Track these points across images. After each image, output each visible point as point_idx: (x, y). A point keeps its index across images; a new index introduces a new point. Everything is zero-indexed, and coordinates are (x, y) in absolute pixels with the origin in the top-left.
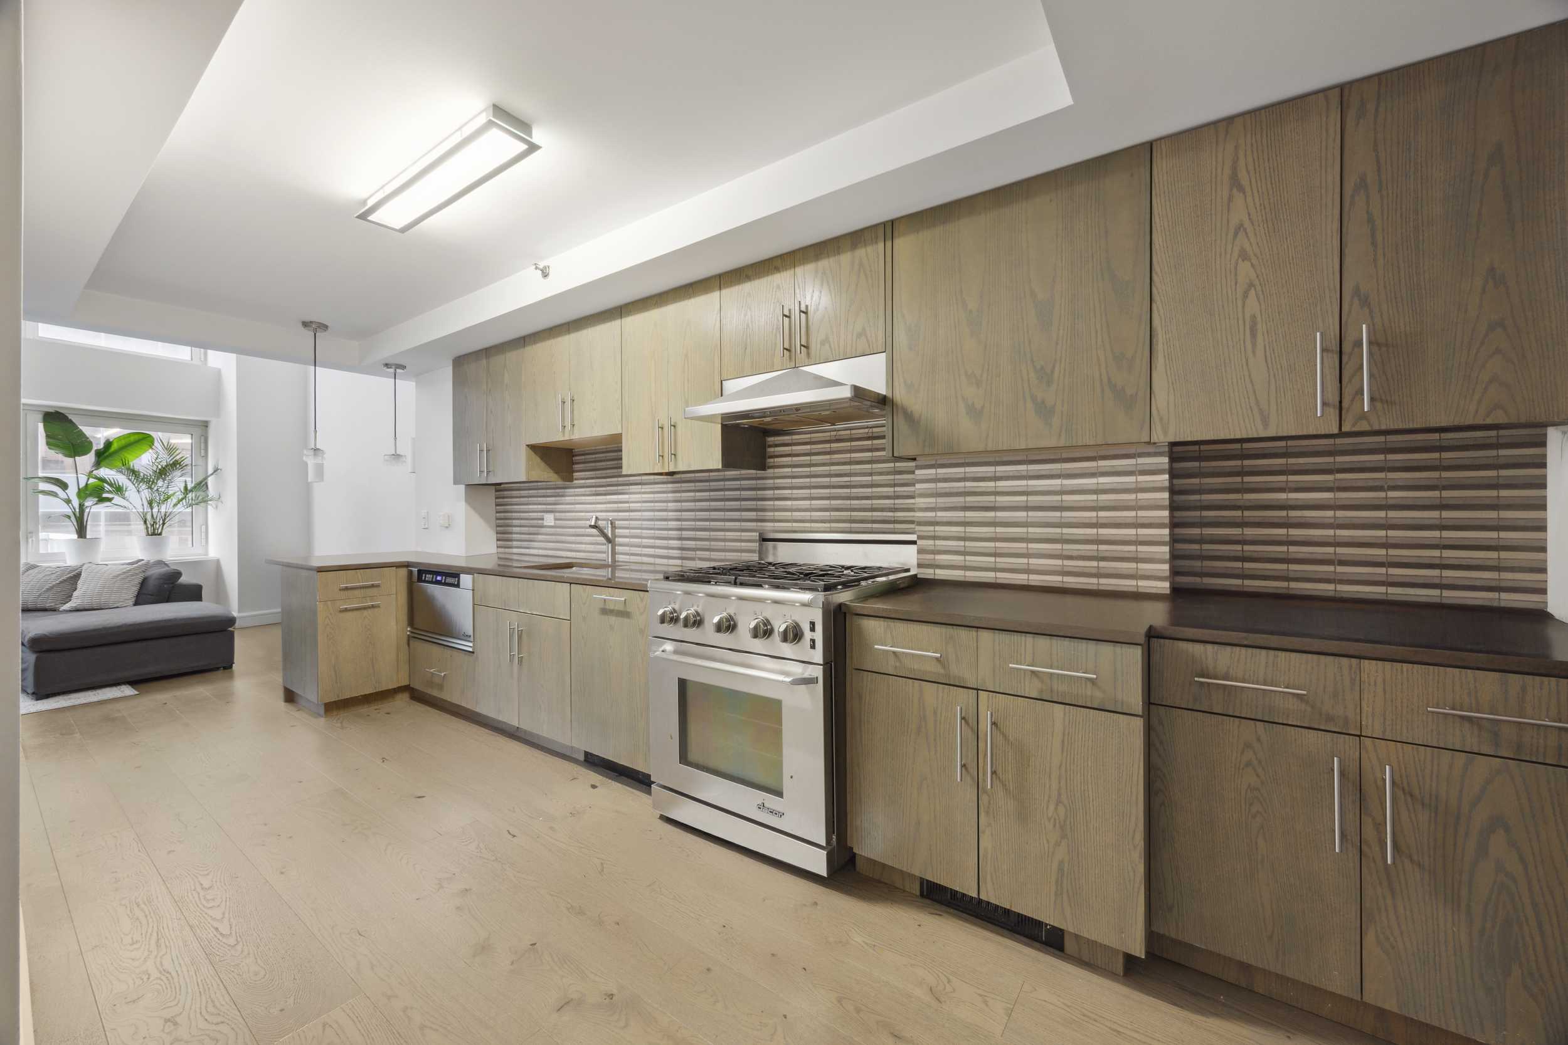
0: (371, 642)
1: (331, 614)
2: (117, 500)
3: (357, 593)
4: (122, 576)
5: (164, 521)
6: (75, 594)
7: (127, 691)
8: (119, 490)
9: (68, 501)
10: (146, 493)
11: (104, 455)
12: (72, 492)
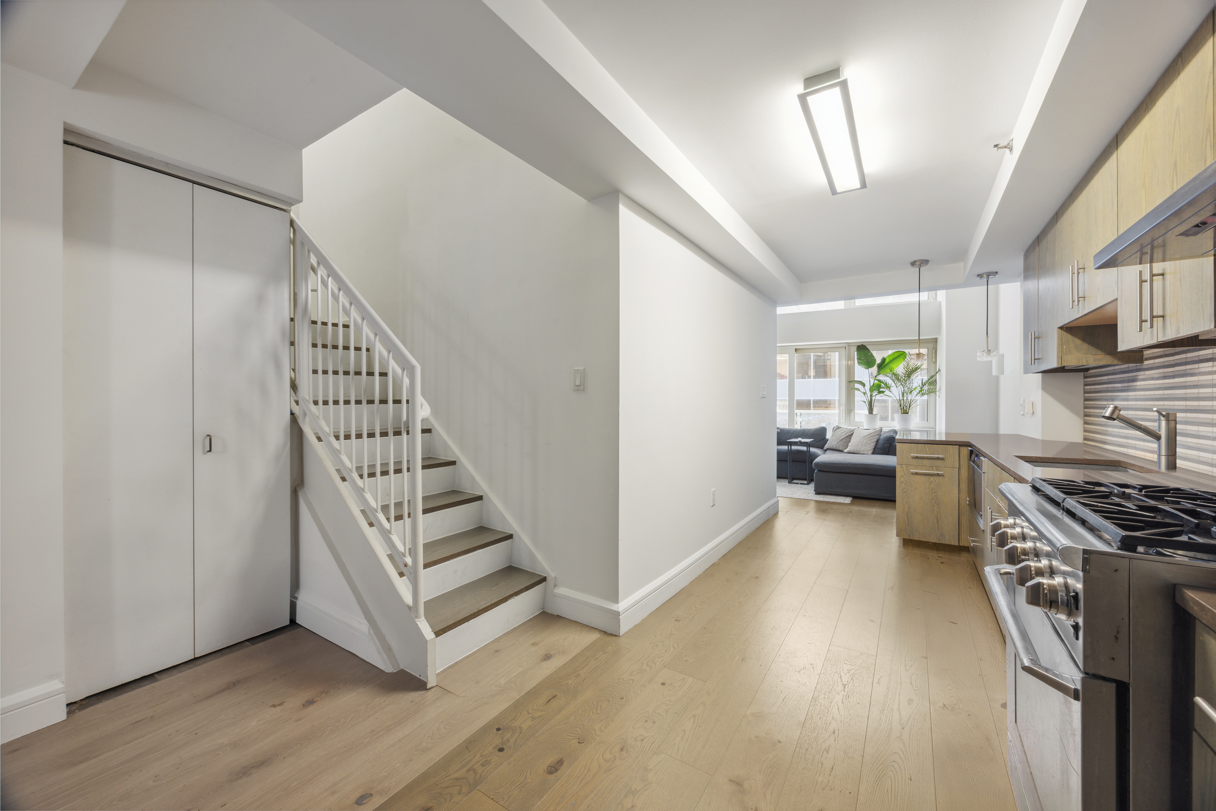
0: (936, 503)
1: (905, 474)
2: (887, 392)
3: (926, 462)
4: (868, 437)
5: (910, 405)
6: (850, 444)
7: (848, 500)
8: (888, 387)
9: (865, 393)
10: (901, 388)
11: (882, 366)
12: (867, 387)
